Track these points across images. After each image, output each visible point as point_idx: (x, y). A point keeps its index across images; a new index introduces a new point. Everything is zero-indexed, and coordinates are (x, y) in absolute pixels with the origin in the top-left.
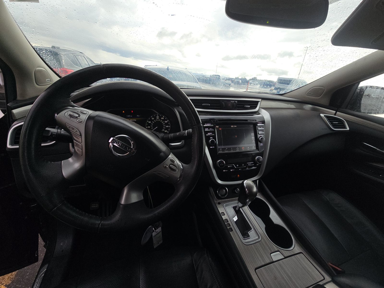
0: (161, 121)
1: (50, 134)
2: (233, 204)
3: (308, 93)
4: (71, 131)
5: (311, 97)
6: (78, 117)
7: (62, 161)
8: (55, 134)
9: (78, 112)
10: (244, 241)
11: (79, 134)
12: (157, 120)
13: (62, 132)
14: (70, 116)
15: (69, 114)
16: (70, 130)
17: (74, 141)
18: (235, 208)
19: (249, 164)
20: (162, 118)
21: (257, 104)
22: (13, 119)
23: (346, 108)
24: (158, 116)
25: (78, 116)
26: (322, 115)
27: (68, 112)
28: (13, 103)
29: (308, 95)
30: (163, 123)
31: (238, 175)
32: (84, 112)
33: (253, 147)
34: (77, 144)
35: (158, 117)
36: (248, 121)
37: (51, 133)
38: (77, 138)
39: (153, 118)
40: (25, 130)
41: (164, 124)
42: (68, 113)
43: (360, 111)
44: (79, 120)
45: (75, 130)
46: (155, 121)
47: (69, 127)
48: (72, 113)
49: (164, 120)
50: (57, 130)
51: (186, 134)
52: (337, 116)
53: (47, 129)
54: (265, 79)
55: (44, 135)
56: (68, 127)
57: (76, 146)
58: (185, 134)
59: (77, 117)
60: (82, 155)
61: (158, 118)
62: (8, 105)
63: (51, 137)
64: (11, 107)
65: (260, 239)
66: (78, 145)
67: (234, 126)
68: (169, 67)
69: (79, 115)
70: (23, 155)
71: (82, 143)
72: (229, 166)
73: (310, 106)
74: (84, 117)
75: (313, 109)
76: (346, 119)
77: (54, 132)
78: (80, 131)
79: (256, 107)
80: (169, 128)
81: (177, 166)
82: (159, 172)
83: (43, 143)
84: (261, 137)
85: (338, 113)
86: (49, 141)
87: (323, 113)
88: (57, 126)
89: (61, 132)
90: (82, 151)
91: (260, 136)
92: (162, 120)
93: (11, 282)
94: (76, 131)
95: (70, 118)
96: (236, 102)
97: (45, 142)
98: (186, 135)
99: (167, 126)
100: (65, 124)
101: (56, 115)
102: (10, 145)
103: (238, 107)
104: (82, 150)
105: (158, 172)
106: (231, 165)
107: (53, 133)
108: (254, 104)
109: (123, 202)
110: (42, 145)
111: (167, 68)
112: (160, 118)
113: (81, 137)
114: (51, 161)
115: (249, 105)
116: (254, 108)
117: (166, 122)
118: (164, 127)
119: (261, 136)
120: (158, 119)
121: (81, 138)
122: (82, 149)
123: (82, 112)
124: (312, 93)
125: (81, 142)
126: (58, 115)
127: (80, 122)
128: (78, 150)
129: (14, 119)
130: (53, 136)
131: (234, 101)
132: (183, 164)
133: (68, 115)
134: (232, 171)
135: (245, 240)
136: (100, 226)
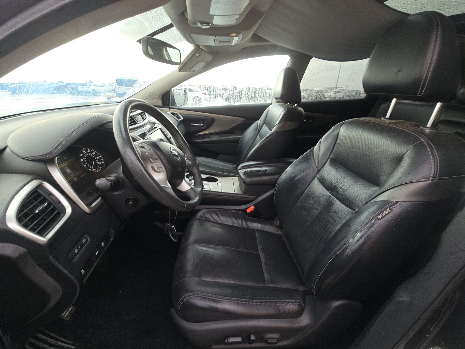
3: (146, 98)
11: (157, 157)
26: (169, 113)
29: (146, 100)
38: (155, 161)
47: (150, 155)
52: (172, 111)
76: (178, 112)
85: (171, 109)
87: (168, 111)
124: (148, 98)
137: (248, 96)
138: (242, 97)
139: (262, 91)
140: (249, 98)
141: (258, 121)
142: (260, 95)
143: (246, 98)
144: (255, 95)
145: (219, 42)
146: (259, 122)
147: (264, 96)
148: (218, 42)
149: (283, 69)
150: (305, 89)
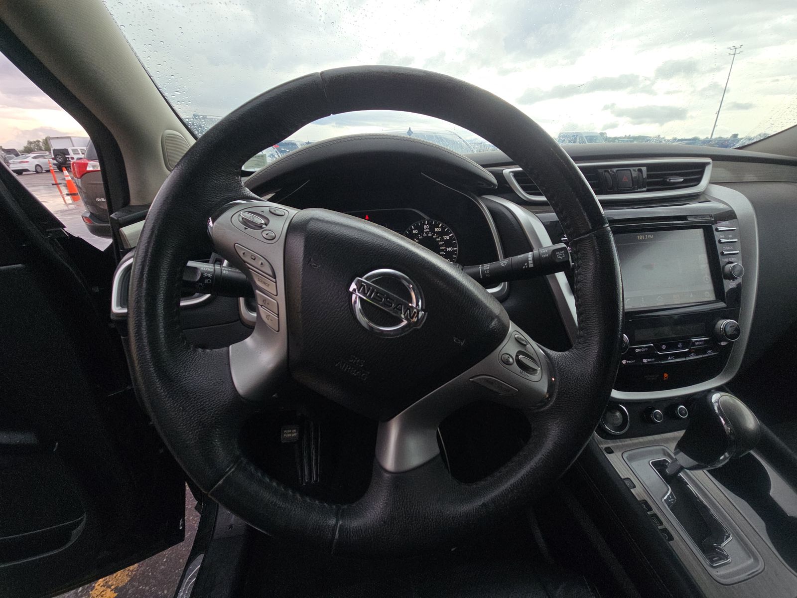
0: (434, 237)
1: (198, 278)
2: (651, 453)
4: (249, 265)
6: (264, 226)
7: (230, 346)
8: (210, 275)
9: (263, 212)
10: (713, 572)
11: (270, 273)
12: (426, 235)
13: (224, 272)
14: (246, 223)
15: (243, 218)
16: (245, 262)
17: (257, 292)
18: (660, 466)
19: (697, 341)
20: (438, 230)
21: (702, 173)
22: (124, 249)
24: (426, 225)
25: (263, 222)
27: (238, 214)
28: (123, 212)
30: (440, 241)
31: (666, 375)
32: (278, 212)
33: (706, 292)
34: (265, 300)
35: (426, 227)
36: (689, 219)
37: (200, 275)
38: (265, 283)
39: (415, 229)
40: (140, 265)
41: (441, 243)
42: (240, 215)
44: (267, 234)
45: (260, 263)
46: (421, 237)
47: (244, 253)
48: (248, 216)
49: (441, 234)
50: (214, 266)
51: (531, 262)
53: (191, 264)
54: (628, 135)
55: (185, 278)
56: (241, 255)
57: (261, 306)
58: (528, 264)
59: (260, 227)
60: (278, 331)
61: (428, 230)
62: (111, 216)
63: (201, 284)
64: (118, 220)
65: (759, 567)
66: (268, 304)
67: (645, 237)
68: (411, 130)
69: (266, 221)
70: (138, 333)
71: (277, 295)
72: (638, 348)
74: (279, 226)
77: (208, 272)
78: (271, 266)
79: (699, 180)
80: (453, 252)
81: (535, 357)
82: (488, 377)
83: (182, 300)
84: (731, 263)
86: (197, 294)
88: (214, 256)
89: (221, 272)
90: (279, 320)
91: (727, 260)
92: (438, 233)
93: (129, 579)
94: (262, 264)
95: (245, 229)
96: (644, 169)
97: (189, 295)
98: (531, 266)
99: (450, 249)
100: (234, 246)
101: (211, 224)
102: (117, 306)
103: (649, 184)
104: (278, 317)
105: (485, 379)
106: (646, 347)
107: (206, 275)
108: (693, 173)
109: (389, 462)
110: (183, 304)
111: (407, 130)
112: (432, 229)
113: (274, 280)
114: (204, 347)
115: (680, 175)
116: (695, 183)
117: (446, 238)
118: (443, 250)
119: (730, 260)
120: (429, 232)
121: (276, 283)
122: (278, 315)
123: (272, 211)
125: (275, 294)
126: (215, 223)
127: (269, 238)
128: (268, 316)
129: (125, 247)
130: (206, 281)
131: (637, 168)
132: (549, 351)
133: (239, 220)
134: (648, 362)
135: (716, 570)
136: (337, 536)
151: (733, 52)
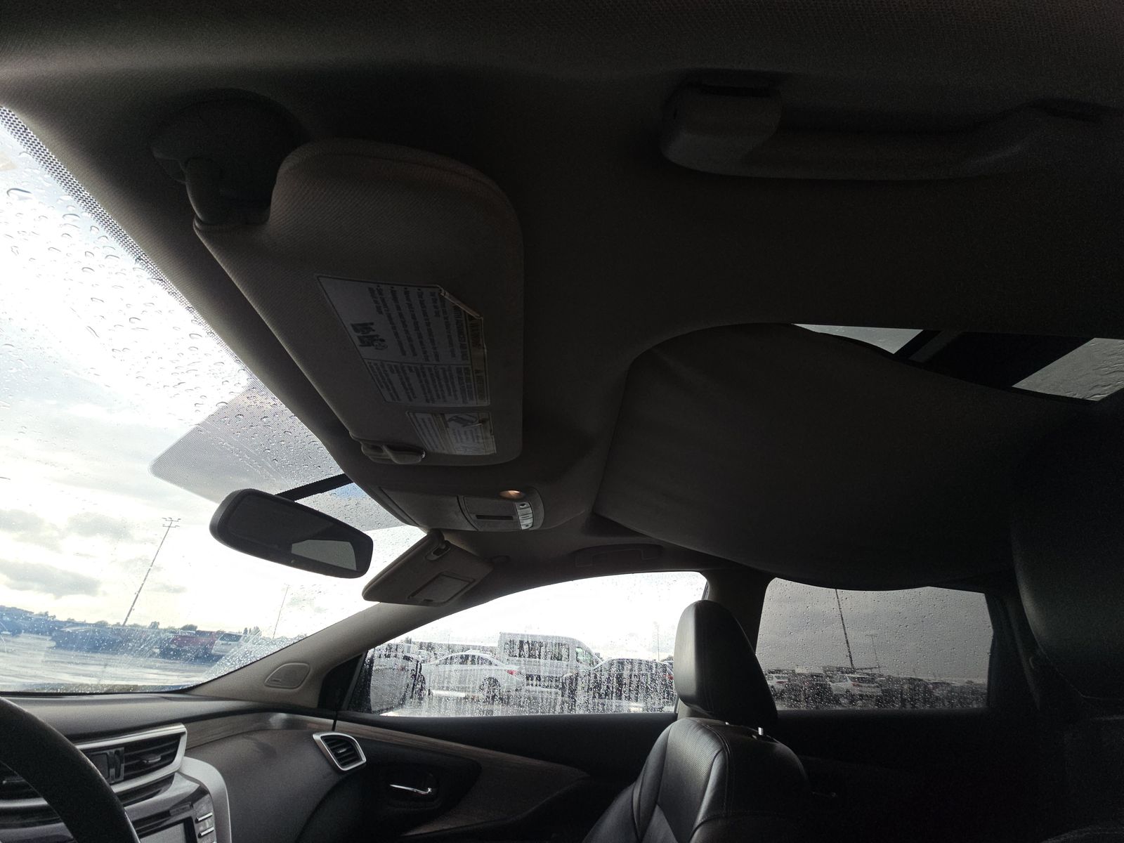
3: (272, 680)
5: (280, 690)
21: (176, 746)
23: (348, 710)
26: (317, 737)
29: (271, 687)
36: (172, 814)
43: (369, 710)
52: (338, 732)
73: (283, 716)
75: (289, 725)
76: (357, 736)
79: (174, 755)
85: (338, 722)
87: (318, 731)
96: (121, 750)
103: (126, 769)
108: (168, 749)
115: (156, 752)
116: (172, 760)
124: (280, 680)
131: (113, 751)
137: (598, 686)
138: (579, 688)
139: (640, 670)
140: (602, 691)
141: (632, 786)
142: (634, 685)
143: (591, 693)
144: (620, 683)
145: (478, 517)
146: (636, 793)
147: (647, 688)
148: (474, 517)
149: (689, 604)
150: (773, 668)
151: (168, 524)
